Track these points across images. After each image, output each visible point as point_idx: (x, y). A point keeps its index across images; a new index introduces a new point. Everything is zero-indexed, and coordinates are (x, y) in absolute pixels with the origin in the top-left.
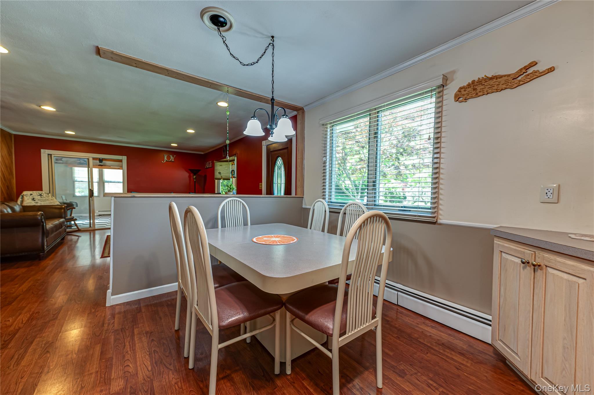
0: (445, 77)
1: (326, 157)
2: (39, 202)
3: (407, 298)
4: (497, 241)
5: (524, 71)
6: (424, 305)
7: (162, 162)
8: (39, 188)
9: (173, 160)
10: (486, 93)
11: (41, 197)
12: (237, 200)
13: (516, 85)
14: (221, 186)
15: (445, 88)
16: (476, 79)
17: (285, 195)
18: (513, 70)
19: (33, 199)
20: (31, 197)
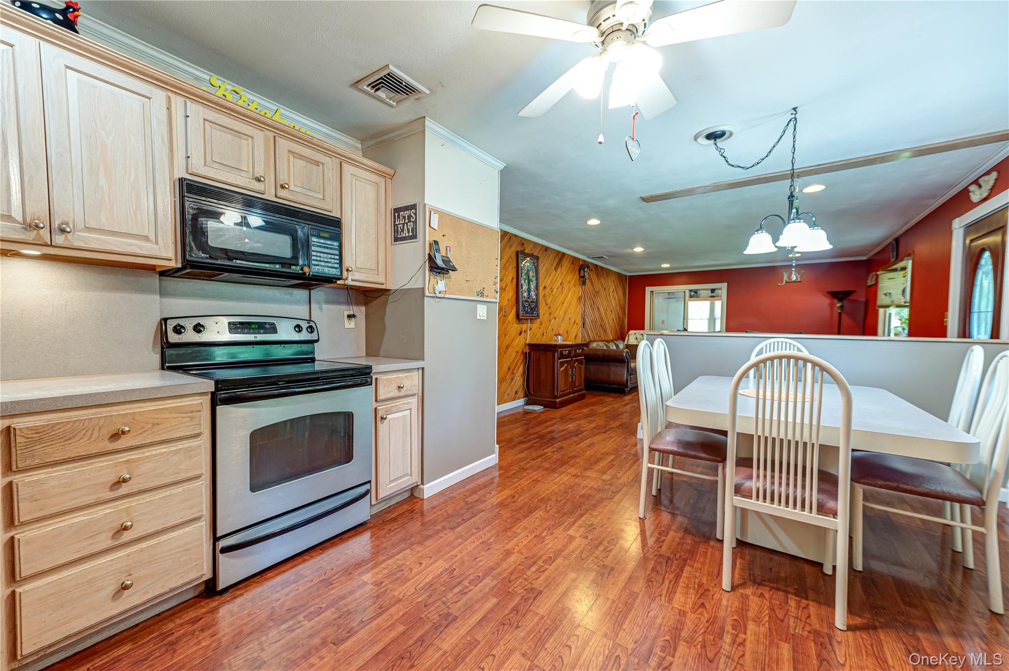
7: (780, 284)
8: (643, 329)
9: (799, 280)
12: (790, 344)
19: (636, 338)
20: (635, 337)
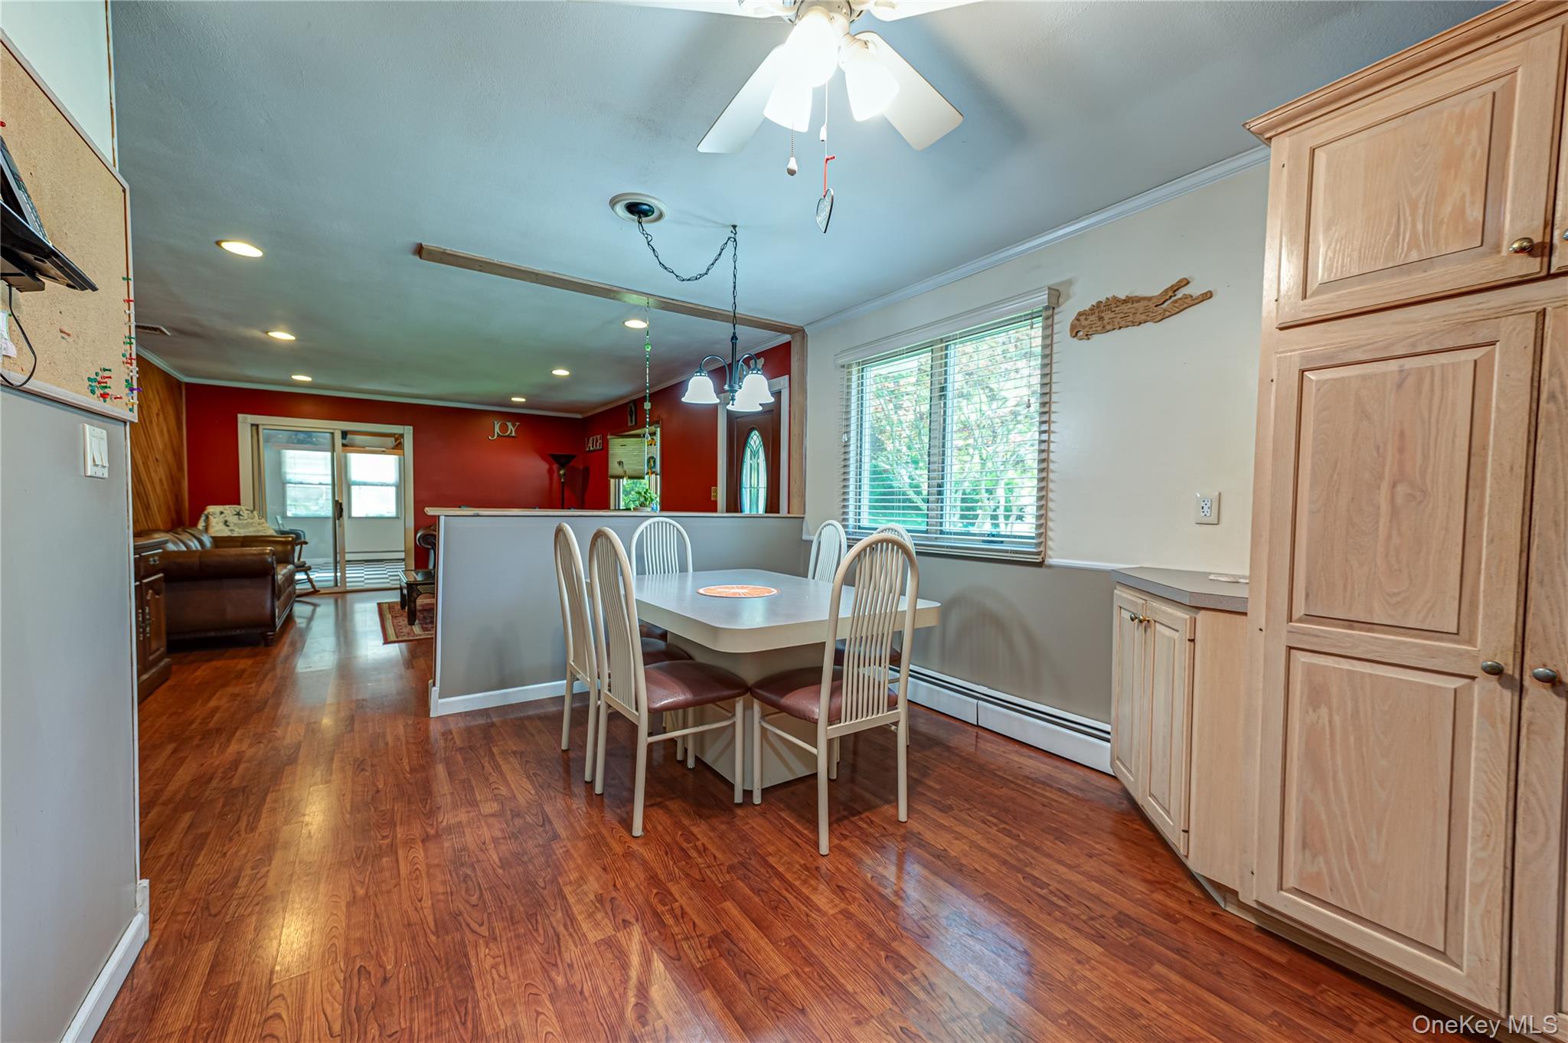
0: (1053, 292)
1: (848, 433)
2: (236, 530)
3: (993, 711)
4: (1119, 592)
5: (1171, 293)
6: (1020, 720)
7: (489, 437)
8: (236, 501)
9: (513, 434)
10: (1117, 326)
11: (239, 519)
12: (664, 524)
13: (1159, 318)
14: (624, 491)
15: (1056, 311)
16: (1103, 299)
17: (766, 512)
18: (1155, 290)
19: (226, 523)
20: (221, 518)
